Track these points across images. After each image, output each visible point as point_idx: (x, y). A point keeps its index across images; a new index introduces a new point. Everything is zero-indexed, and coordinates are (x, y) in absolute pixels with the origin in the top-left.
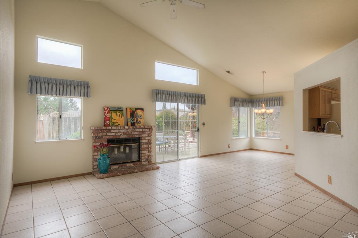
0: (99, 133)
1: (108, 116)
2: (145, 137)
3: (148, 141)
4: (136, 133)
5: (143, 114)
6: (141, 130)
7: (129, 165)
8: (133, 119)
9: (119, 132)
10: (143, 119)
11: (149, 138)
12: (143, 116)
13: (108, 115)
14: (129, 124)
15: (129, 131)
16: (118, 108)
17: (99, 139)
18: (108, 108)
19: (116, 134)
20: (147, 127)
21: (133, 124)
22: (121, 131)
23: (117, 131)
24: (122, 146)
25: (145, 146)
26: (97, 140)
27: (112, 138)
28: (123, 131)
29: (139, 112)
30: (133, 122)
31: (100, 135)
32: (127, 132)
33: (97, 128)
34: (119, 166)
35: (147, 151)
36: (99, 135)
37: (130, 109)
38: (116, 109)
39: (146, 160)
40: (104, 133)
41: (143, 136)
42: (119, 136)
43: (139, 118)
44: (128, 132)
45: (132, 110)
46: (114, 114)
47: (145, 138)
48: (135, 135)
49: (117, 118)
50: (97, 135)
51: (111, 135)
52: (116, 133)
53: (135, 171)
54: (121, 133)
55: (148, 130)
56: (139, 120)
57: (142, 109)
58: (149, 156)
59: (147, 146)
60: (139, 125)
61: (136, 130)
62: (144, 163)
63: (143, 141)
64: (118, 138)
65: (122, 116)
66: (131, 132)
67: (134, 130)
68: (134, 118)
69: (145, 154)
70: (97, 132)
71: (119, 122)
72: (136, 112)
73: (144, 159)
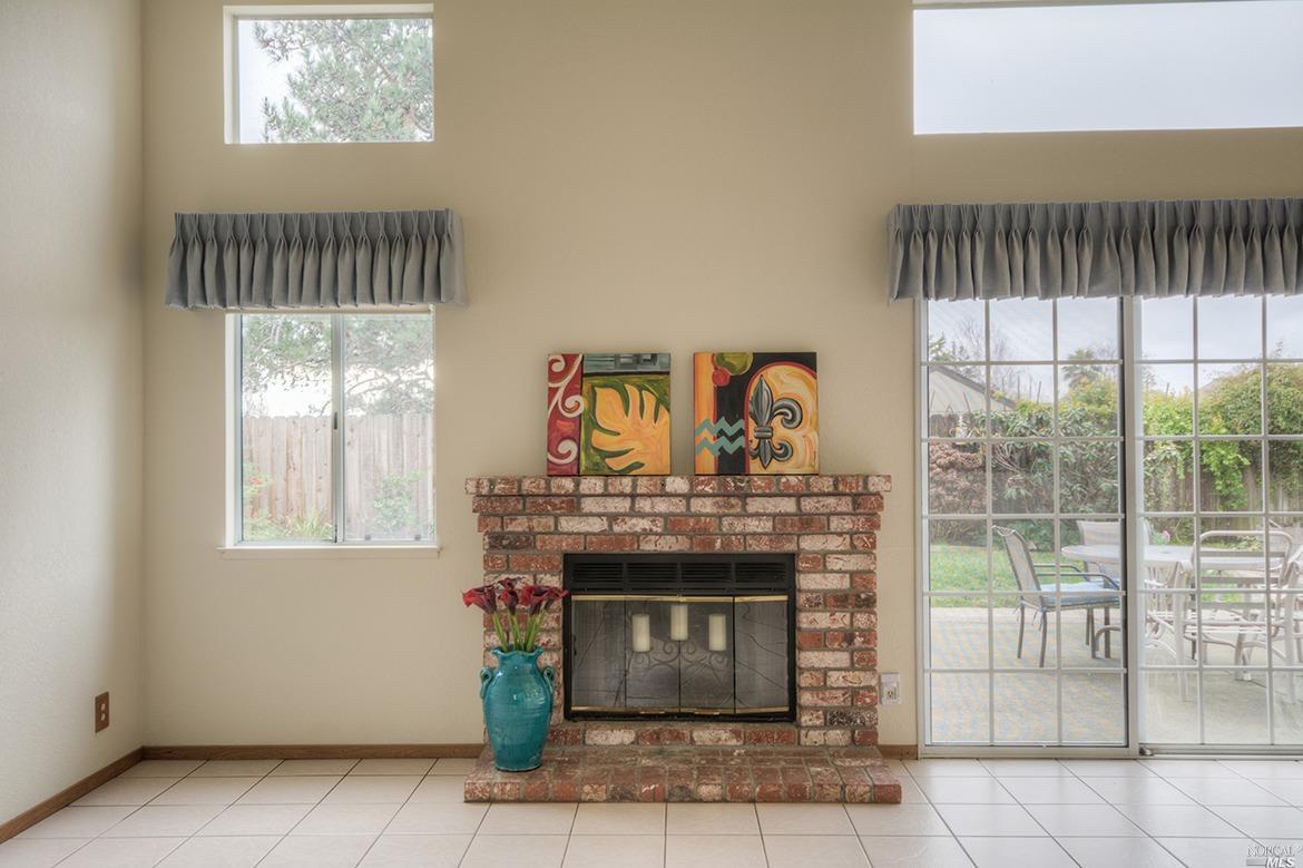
0: (514, 515)
1: (570, 411)
2: (825, 554)
3: (846, 584)
4: (753, 525)
5: (814, 390)
6: (788, 505)
7: (705, 735)
8: (731, 431)
9: (634, 513)
10: (806, 429)
11: (854, 563)
12: (809, 406)
13: (570, 402)
14: (708, 461)
15: (704, 506)
16: (637, 358)
17: (513, 555)
18: (569, 359)
19: (617, 529)
20: (827, 485)
21: (732, 464)
22: (644, 505)
23: (623, 505)
24: (679, 603)
25: (822, 620)
26: (500, 556)
27: (591, 550)
28: (662, 506)
29: (783, 381)
30: (731, 448)
31: (520, 529)
32: (689, 514)
33: (492, 482)
34: (637, 738)
35: (842, 658)
36: (510, 528)
37: (719, 359)
38: (624, 365)
39: (834, 719)
40: (540, 515)
41: (810, 544)
42: (636, 536)
43: (778, 419)
44: (698, 515)
45: (731, 366)
46: (607, 399)
47: (820, 562)
48: (745, 535)
49: (628, 420)
50: (498, 529)
51: (584, 528)
52: (613, 518)
53: (704, 790)
54: (644, 524)
55: (845, 505)
56: (780, 432)
57: (806, 361)
58: (854, 693)
59: (842, 620)
60: (775, 466)
61: (754, 505)
62: (815, 737)
63: (808, 582)
64: (627, 550)
65: (662, 409)
66: (720, 517)
67: (733, 501)
68: (740, 424)
69: (825, 672)
70: (500, 510)
71: (636, 445)
72: (756, 381)
73: (816, 708)
